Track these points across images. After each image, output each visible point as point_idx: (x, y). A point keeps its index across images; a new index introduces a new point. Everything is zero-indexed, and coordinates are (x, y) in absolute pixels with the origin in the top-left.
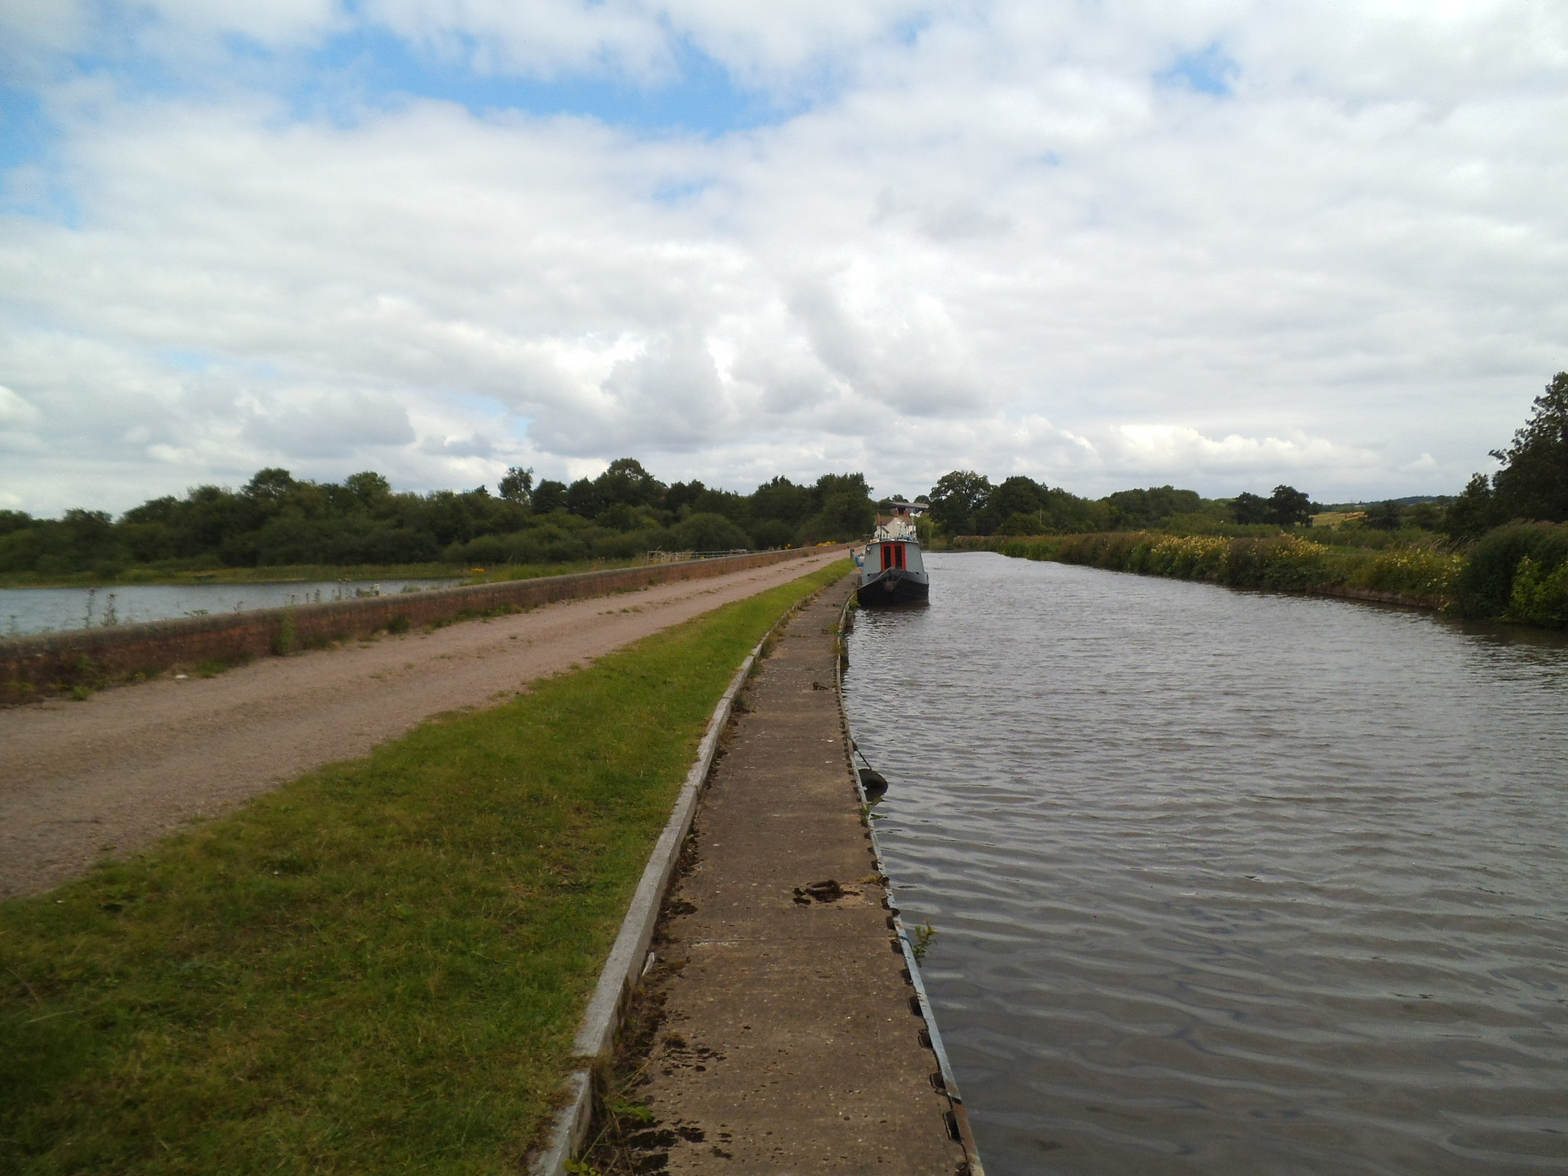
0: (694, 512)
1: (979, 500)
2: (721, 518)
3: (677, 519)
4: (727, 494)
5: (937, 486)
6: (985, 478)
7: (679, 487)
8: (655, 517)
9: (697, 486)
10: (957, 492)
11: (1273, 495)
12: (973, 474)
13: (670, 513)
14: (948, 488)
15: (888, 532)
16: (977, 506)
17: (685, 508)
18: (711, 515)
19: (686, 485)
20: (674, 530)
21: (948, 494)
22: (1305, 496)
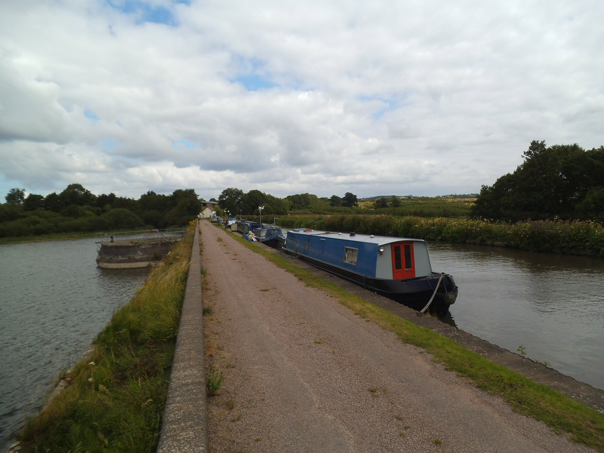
0: (113, 208)
1: (239, 200)
2: (127, 210)
3: (104, 211)
4: (129, 199)
5: (222, 194)
6: (241, 191)
7: (103, 197)
8: (92, 211)
9: (112, 196)
10: (230, 196)
11: (345, 196)
12: (236, 189)
13: (100, 209)
14: (226, 195)
15: (204, 214)
16: (238, 202)
17: (108, 206)
18: (121, 209)
19: (107, 195)
20: (102, 217)
21: (227, 197)
22: (356, 196)
